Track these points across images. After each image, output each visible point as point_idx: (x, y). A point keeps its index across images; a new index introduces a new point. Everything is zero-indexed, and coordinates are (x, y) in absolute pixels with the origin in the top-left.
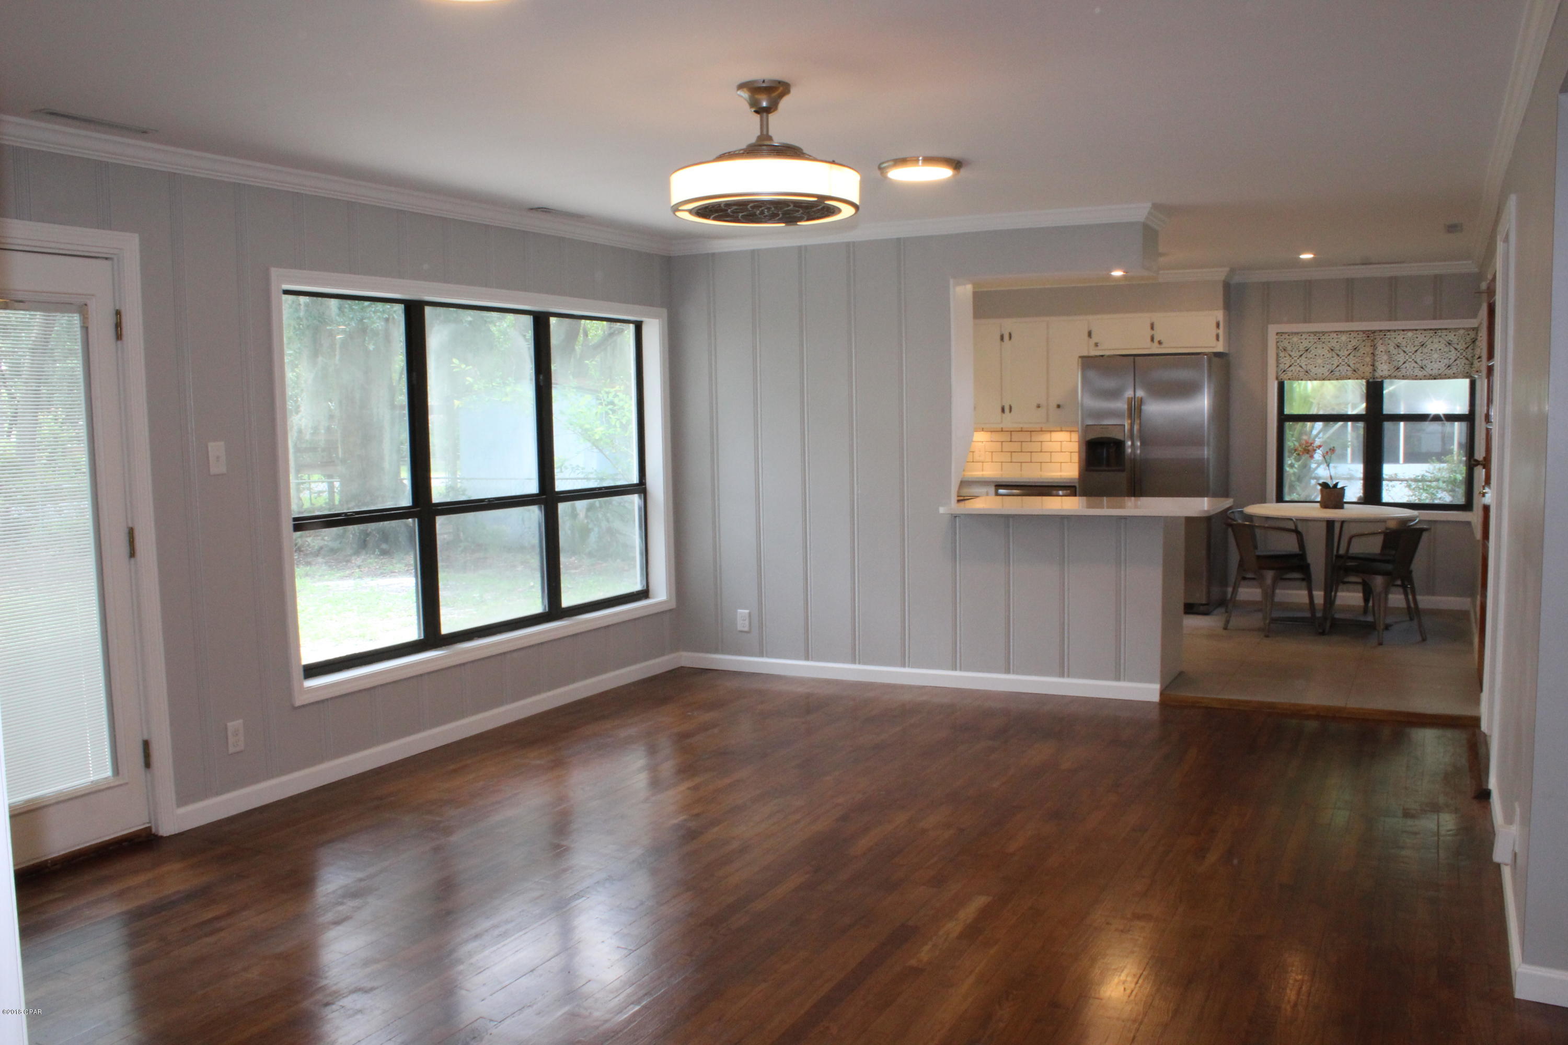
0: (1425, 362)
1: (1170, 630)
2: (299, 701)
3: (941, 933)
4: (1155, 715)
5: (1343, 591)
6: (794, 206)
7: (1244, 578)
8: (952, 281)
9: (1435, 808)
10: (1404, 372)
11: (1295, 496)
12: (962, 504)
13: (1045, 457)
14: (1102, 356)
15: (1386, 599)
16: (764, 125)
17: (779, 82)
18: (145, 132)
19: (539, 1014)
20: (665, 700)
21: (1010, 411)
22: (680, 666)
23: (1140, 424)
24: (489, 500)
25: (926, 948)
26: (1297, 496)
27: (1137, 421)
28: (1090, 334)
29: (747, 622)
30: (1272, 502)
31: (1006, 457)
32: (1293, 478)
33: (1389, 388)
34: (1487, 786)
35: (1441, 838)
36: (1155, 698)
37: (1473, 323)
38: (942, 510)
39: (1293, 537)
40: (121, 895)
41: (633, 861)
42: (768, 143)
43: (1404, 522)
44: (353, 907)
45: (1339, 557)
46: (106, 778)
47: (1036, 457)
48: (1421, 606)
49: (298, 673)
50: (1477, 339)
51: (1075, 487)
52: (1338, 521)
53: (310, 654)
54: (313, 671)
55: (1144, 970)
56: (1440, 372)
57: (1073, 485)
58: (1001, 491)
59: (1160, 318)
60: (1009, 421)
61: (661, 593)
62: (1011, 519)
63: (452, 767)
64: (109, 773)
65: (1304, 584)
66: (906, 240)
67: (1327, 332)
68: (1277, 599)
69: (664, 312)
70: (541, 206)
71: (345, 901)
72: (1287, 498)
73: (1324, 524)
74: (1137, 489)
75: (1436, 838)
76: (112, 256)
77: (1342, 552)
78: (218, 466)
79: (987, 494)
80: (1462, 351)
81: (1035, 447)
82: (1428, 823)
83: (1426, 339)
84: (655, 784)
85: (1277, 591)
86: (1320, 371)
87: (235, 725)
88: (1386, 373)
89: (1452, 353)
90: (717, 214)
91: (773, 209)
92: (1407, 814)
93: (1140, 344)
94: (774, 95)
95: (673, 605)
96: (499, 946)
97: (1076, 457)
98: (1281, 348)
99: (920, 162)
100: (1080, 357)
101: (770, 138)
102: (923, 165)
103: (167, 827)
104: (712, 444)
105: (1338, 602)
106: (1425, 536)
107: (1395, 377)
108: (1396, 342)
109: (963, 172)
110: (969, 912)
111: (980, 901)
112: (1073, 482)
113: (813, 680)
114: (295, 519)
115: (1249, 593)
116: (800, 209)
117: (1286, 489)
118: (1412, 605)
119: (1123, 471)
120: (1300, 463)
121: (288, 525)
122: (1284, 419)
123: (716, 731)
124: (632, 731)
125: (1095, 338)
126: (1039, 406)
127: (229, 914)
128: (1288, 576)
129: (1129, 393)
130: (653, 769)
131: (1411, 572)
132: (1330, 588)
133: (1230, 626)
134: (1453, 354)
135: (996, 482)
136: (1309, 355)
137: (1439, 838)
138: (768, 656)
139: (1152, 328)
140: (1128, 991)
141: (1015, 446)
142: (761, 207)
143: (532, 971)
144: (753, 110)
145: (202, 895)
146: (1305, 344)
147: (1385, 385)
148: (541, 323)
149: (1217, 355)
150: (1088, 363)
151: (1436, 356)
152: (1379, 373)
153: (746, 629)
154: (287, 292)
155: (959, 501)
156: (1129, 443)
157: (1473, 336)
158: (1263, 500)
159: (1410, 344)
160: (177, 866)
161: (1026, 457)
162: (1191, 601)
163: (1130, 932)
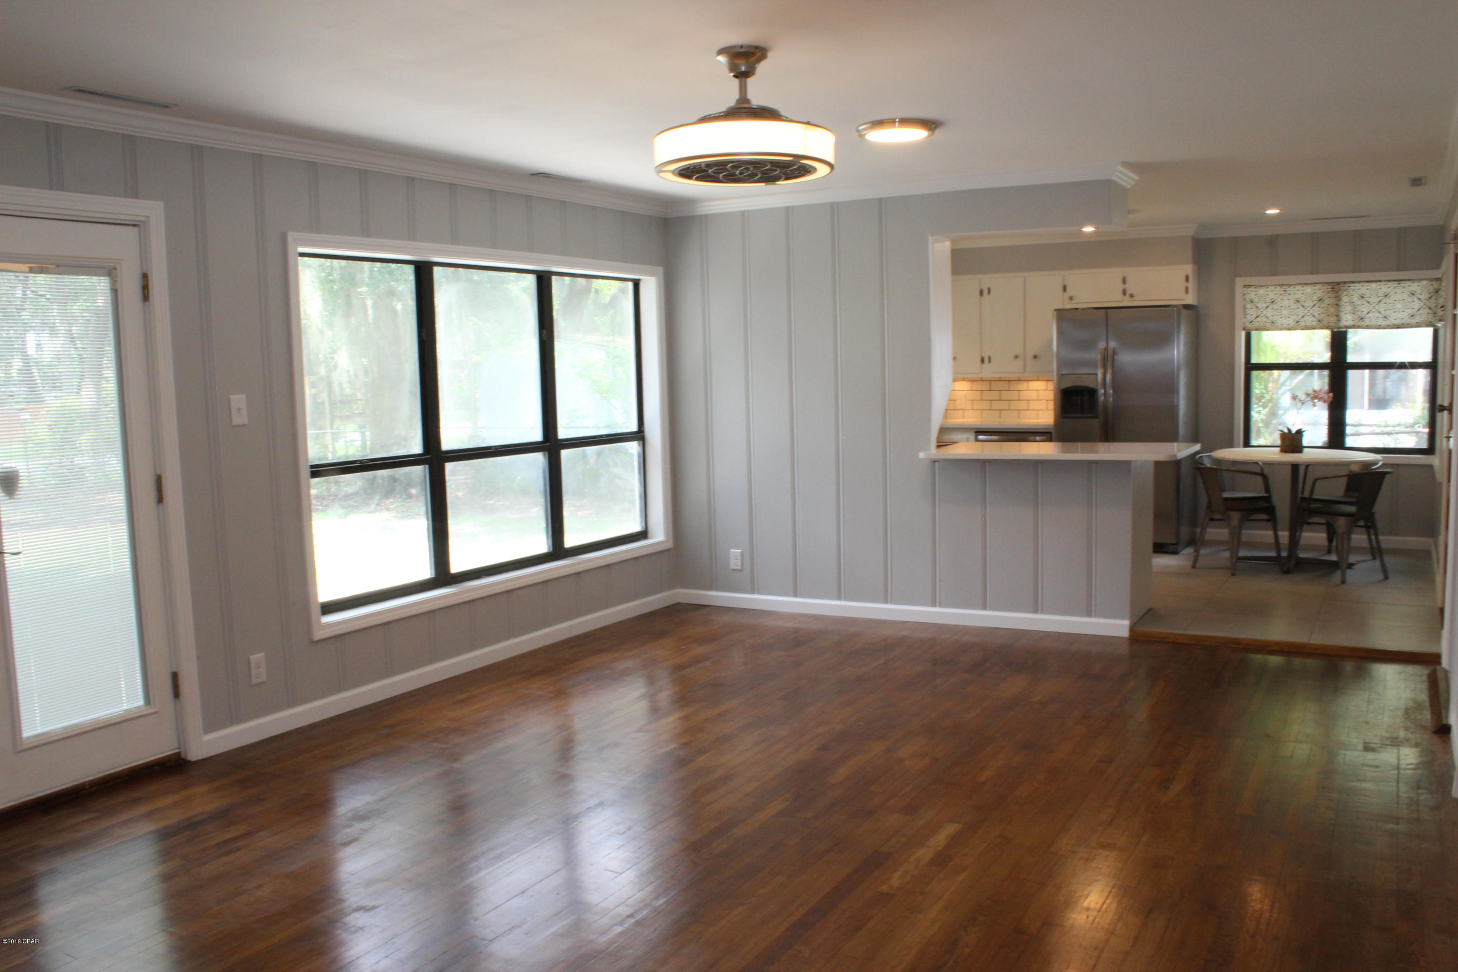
0: (1389, 312)
1: (1139, 568)
2: (318, 635)
3: (912, 859)
4: (1125, 649)
5: (1307, 531)
6: (772, 166)
7: (1212, 519)
8: (930, 238)
9: (1395, 742)
10: (1368, 322)
11: (1262, 442)
12: (943, 449)
13: (1023, 405)
14: (1076, 309)
15: (1349, 539)
16: (743, 89)
17: (757, 48)
18: (166, 107)
19: (527, 934)
20: (660, 635)
21: (990, 361)
22: (676, 602)
23: (1113, 373)
24: (496, 447)
25: (898, 874)
26: (1265, 441)
27: (1109, 371)
28: (1065, 289)
29: (739, 561)
30: (1238, 447)
31: (986, 405)
32: (1260, 425)
33: (1354, 338)
34: (1448, 721)
35: (1402, 772)
36: (1125, 633)
37: (1437, 273)
38: (922, 455)
39: (1260, 478)
40: (148, 816)
41: (623, 788)
42: (746, 106)
43: (1367, 465)
44: (361, 830)
45: (1303, 499)
46: (138, 707)
47: (1015, 405)
48: (1384, 545)
49: (316, 610)
50: (1439, 289)
51: (1050, 433)
52: (1302, 465)
53: (325, 592)
54: (329, 608)
55: (1107, 899)
56: (1403, 321)
57: (1049, 431)
58: (981, 437)
59: (1130, 272)
60: (988, 371)
61: (659, 535)
62: (987, 464)
63: (460, 697)
64: (141, 702)
65: (1270, 524)
66: (886, 199)
67: (1292, 285)
68: (1243, 539)
69: (660, 270)
70: (540, 172)
71: (353, 823)
72: (1254, 442)
73: (1289, 468)
74: (1109, 435)
75: (1396, 772)
76: (139, 223)
77: (1306, 494)
78: (240, 418)
79: (968, 440)
80: (1425, 301)
81: (1014, 395)
82: (1388, 756)
83: (1389, 290)
84: (655, 711)
85: (1244, 532)
86: (1285, 321)
87: (258, 657)
88: (1350, 323)
89: (1416, 302)
90: (698, 175)
91: (752, 169)
92: (1367, 748)
93: (1112, 297)
94: (752, 60)
95: (669, 545)
96: (493, 868)
97: (1051, 405)
98: (1248, 300)
99: (897, 123)
100: (1056, 310)
101: (748, 101)
102: (899, 127)
103: (195, 754)
104: (706, 393)
105: (1303, 541)
106: (1387, 477)
107: (1359, 327)
108: (1360, 293)
109: (938, 132)
110: (941, 839)
111: (951, 829)
112: (1049, 429)
113: (801, 615)
114: (312, 467)
115: (1217, 532)
116: (777, 169)
117: (1253, 434)
118: (1375, 545)
119: (1096, 417)
120: (1267, 410)
121: (305, 472)
122: (1251, 367)
123: (707, 663)
124: (629, 663)
125: (1070, 292)
126: (1016, 357)
127: (247, 835)
128: (1253, 517)
129: (1102, 345)
130: (652, 697)
131: (1373, 514)
132: (1295, 528)
133: (1198, 565)
134: (1417, 304)
135: (975, 428)
136: (1275, 307)
137: (1399, 772)
138: (760, 593)
139: (1124, 281)
140: (1091, 919)
141: (994, 395)
142: (740, 167)
143: (523, 892)
144: (732, 74)
145: (223, 816)
146: (1272, 295)
147: (1349, 336)
148: (544, 282)
149: (1187, 307)
150: (1062, 315)
151: (1399, 306)
152: (1344, 323)
153: (739, 567)
154: (303, 255)
155: (938, 446)
156: (1103, 391)
157: (1437, 287)
158: (1231, 444)
159: (1374, 295)
160: (203, 789)
161: (1004, 405)
162: (1159, 541)
163: (1095, 861)
